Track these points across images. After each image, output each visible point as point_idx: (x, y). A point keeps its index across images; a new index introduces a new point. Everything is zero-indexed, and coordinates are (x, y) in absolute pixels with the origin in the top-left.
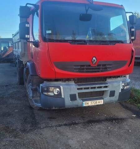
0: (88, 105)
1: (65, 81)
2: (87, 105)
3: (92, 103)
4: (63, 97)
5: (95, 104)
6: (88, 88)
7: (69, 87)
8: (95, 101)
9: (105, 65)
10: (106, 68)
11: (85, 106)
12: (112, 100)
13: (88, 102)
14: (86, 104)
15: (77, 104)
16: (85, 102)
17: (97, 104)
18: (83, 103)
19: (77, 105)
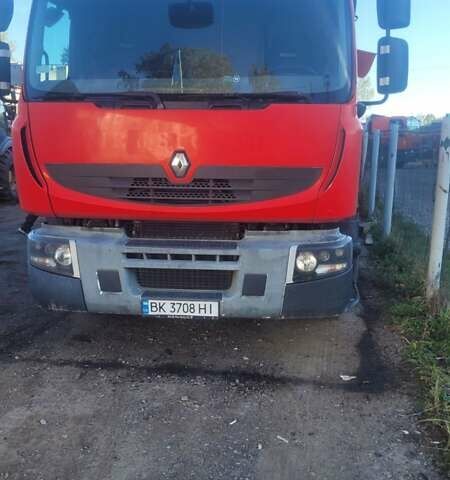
0: (162, 313)
1: (91, 227)
2: (157, 313)
3: (177, 307)
4: (76, 274)
5: (189, 314)
6: (163, 257)
7: (94, 246)
8: (189, 303)
9: (227, 181)
10: (231, 191)
11: (150, 313)
12: (256, 309)
13: (162, 302)
14: (154, 309)
15: (123, 304)
16: (150, 301)
17: (196, 314)
18: (145, 303)
19: (125, 308)
